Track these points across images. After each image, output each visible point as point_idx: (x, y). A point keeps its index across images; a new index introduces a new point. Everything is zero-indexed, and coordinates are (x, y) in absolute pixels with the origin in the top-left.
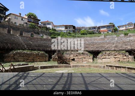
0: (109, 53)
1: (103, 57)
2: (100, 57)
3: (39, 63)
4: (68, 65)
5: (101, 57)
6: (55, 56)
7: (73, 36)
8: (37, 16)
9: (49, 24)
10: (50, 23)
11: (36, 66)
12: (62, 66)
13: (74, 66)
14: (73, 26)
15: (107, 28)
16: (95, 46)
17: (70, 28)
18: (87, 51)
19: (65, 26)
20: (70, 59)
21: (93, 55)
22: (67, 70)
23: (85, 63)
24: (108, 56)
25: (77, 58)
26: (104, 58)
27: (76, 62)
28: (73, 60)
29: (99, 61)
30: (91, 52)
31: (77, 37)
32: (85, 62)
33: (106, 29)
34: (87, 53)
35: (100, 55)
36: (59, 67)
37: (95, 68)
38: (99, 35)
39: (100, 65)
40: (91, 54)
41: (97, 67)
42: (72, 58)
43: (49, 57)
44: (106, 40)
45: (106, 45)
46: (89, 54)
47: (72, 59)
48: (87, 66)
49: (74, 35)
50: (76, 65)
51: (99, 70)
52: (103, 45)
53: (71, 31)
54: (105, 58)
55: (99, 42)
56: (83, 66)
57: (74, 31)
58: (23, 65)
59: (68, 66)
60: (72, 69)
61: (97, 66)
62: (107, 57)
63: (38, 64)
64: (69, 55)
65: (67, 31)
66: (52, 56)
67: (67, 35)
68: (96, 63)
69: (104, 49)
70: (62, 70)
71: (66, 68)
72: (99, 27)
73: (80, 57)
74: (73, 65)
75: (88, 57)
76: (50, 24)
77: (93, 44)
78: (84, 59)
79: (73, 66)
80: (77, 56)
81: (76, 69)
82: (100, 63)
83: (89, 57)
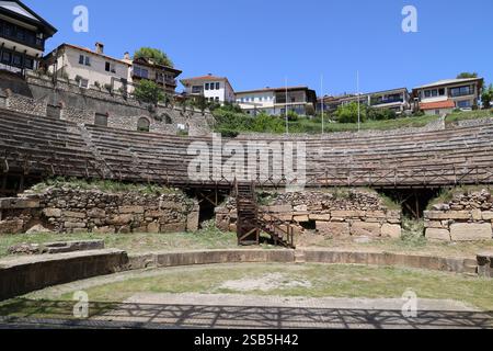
0: (488, 198)
1: (453, 215)
2: (437, 215)
3: (155, 237)
4: (284, 249)
5: (443, 215)
6: (230, 209)
7: (309, 129)
8: (169, 59)
9: (212, 88)
10: (218, 84)
11: (139, 254)
12: (259, 254)
13: (313, 253)
14: (306, 89)
15: (450, 94)
16: (405, 164)
17: (293, 100)
18: (371, 186)
19: (277, 91)
20: (292, 222)
21: (403, 205)
22: (278, 276)
23: (362, 244)
24: (483, 209)
25: (327, 217)
26: (458, 220)
27: (321, 237)
28: (310, 225)
29: (436, 233)
30: (391, 192)
31: (325, 130)
32: (365, 239)
33: (445, 98)
34: (373, 194)
35: (438, 206)
36: (243, 257)
37: (414, 270)
38: (419, 120)
39: (442, 253)
40: (393, 200)
41: (425, 262)
42: (305, 219)
43: (201, 212)
44: (458, 136)
45: (463, 160)
46: (381, 200)
47: (301, 223)
48: (372, 255)
49: (312, 124)
50: (320, 249)
51: (437, 279)
52: (448, 161)
53: (300, 111)
54: (466, 220)
55: (425, 147)
56: (357, 257)
57: (310, 112)
58: (75, 248)
59: (287, 254)
60: (303, 268)
61: (428, 258)
62: (477, 214)
63: (149, 245)
64: (289, 205)
65: (283, 110)
66: (216, 209)
67: (284, 125)
68: (421, 242)
69: (454, 178)
70: (256, 277)
71: (277, 265)
72: (415, 91)
73: (339, 214)
74: (309, 249)
75: (379, 213)
76: (217, 88)
77: (398, 156)
78: (358, 223)
79: (309, 257)
80: (325, 207)
81: (323, 273)
82: (437, 245)
83: (382, 215)
